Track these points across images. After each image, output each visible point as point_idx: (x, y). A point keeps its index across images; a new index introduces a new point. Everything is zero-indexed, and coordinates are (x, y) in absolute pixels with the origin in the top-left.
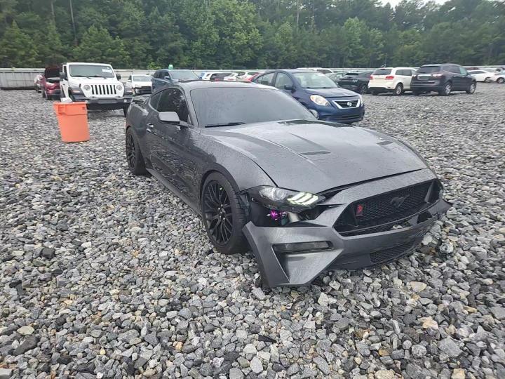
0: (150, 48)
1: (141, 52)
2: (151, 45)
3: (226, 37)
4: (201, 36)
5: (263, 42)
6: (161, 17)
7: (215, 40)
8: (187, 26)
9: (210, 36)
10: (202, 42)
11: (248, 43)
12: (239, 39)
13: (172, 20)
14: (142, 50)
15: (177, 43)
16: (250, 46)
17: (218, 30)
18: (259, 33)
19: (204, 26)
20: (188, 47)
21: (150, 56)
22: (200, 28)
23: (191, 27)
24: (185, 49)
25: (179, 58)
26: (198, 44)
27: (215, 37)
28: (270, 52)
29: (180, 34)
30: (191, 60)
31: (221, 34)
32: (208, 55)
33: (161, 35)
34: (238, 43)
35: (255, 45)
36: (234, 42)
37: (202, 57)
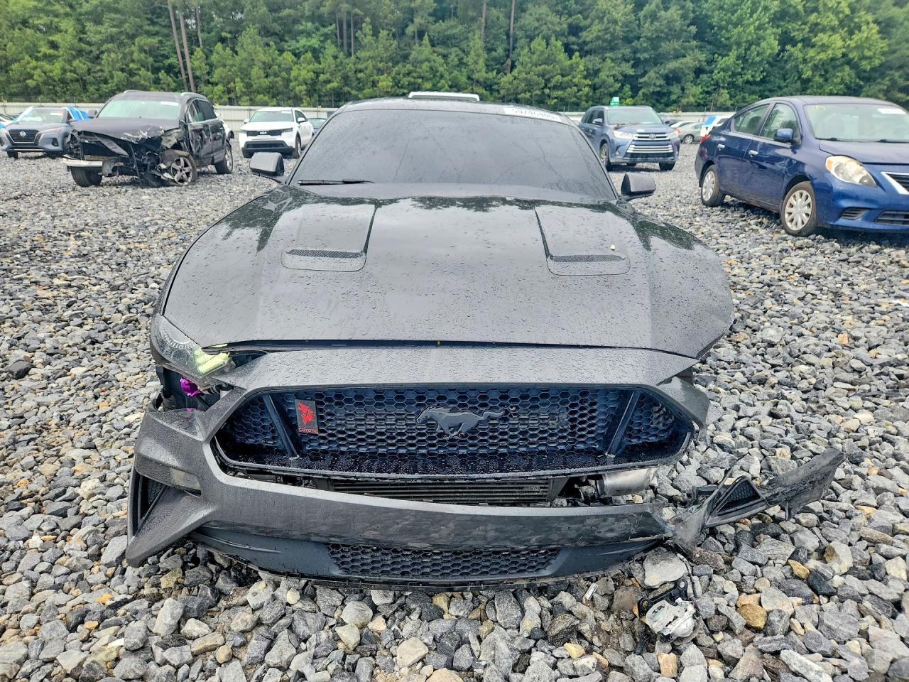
0: (631, 72)
1: (611, 80)
2: (633, 66)
3: (794, 46)
4: (739, 44)
5: (883, 54)
6: (663, 12)
7: (769, 52)
8: (712, 28)
9: (758, 45)
10: (738, 58)
11: (844, 55)
12: (824, 47)
13: (684, 17)
14: (614, 76)
15: (684, 60)
16: (849, 62)
17: (779, 31)
18: (879, 32)
19: (749, 25)
20: (708, 68)
21: (627, 88)
22: (740, 29)
23: (721, 28)
24: (699, 71)
25: (683, 89)
26: (729, 60)
27: (771, 44)
28: (897, 74)
29: (694, 43)
30: (707, 92)
31: (786, 40)
32: (748, 82)
33: (655, 48)
34: (823, 56)
35: (864, 58)
36: (811, 53)
37: (732, 85)
